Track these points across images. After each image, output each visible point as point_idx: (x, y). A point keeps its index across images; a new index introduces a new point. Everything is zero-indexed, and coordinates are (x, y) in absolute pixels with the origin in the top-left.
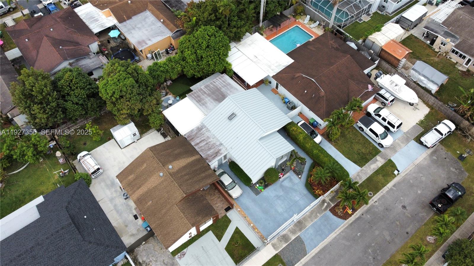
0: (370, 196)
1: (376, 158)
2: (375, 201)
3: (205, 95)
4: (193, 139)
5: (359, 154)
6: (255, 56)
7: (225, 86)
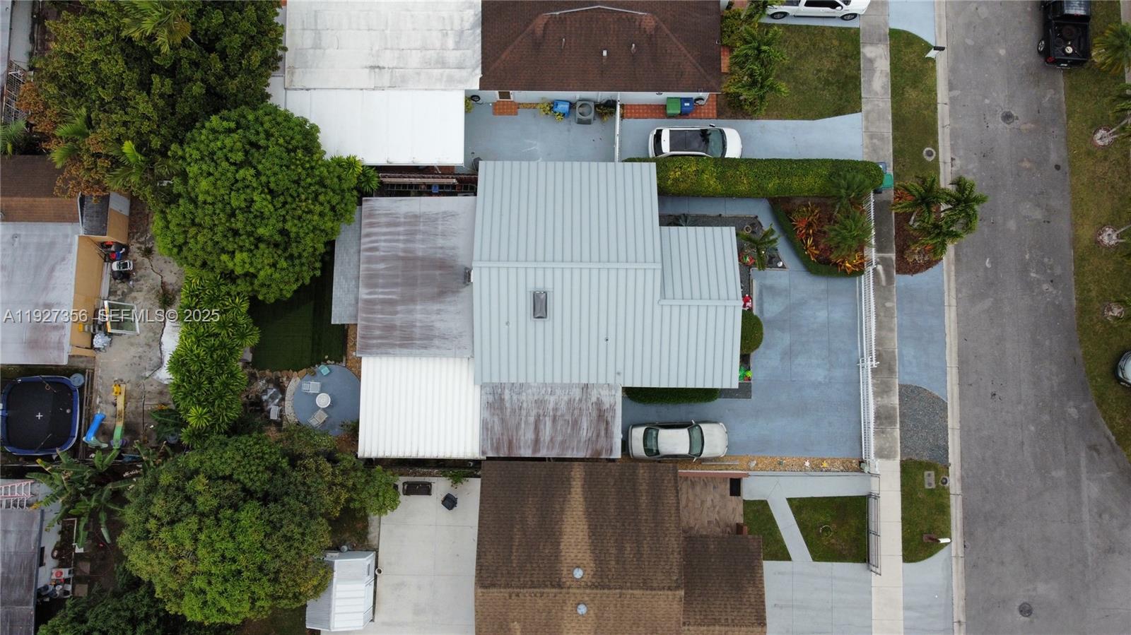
0: (933, 158)
1: (865, 55)
2: (949, 160)
3: (399, 308)
4: (510, 442)
5: (828, 83)
6: (372, 67)
7: (413, 233)
